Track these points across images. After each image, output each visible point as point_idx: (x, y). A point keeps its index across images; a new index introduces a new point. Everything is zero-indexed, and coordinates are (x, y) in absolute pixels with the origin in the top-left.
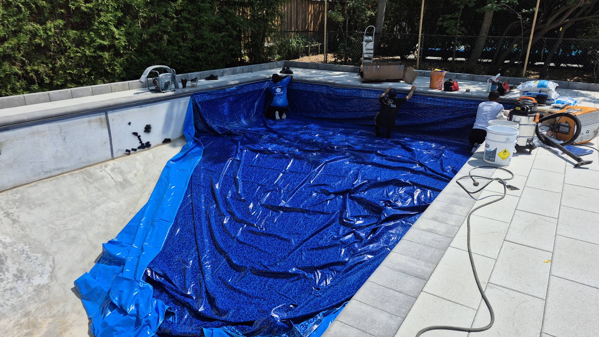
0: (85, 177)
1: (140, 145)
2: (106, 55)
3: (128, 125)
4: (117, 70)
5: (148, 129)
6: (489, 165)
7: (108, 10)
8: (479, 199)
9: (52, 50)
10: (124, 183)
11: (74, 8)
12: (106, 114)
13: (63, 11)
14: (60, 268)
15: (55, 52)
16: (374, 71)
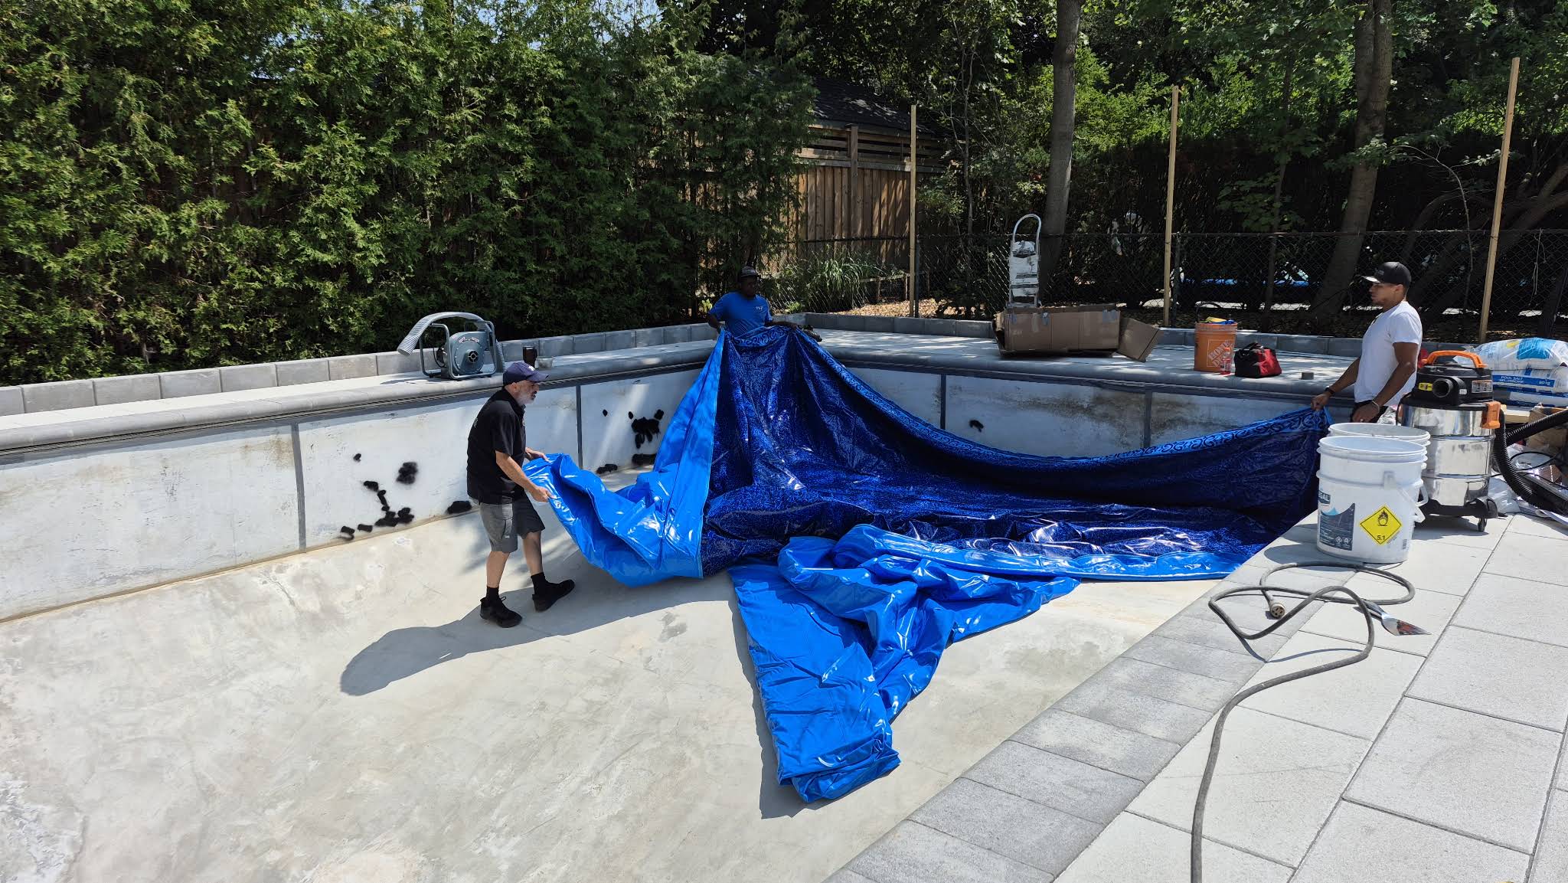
0: (218, 595)
1: (382, 515)
2: (329, 288)
3: (353, 462)
4: (352, 325)
5: (407, 474)
6: (1328, 560)
7: (342, 180)
8: (1275, 658)
9: (190, 272)
10: (322, 616)
11: (253, 173)
12: (295, 430)
13: (224, 179)
14: (98, 849)
15: (198, 279)
16: (1035, 329)
